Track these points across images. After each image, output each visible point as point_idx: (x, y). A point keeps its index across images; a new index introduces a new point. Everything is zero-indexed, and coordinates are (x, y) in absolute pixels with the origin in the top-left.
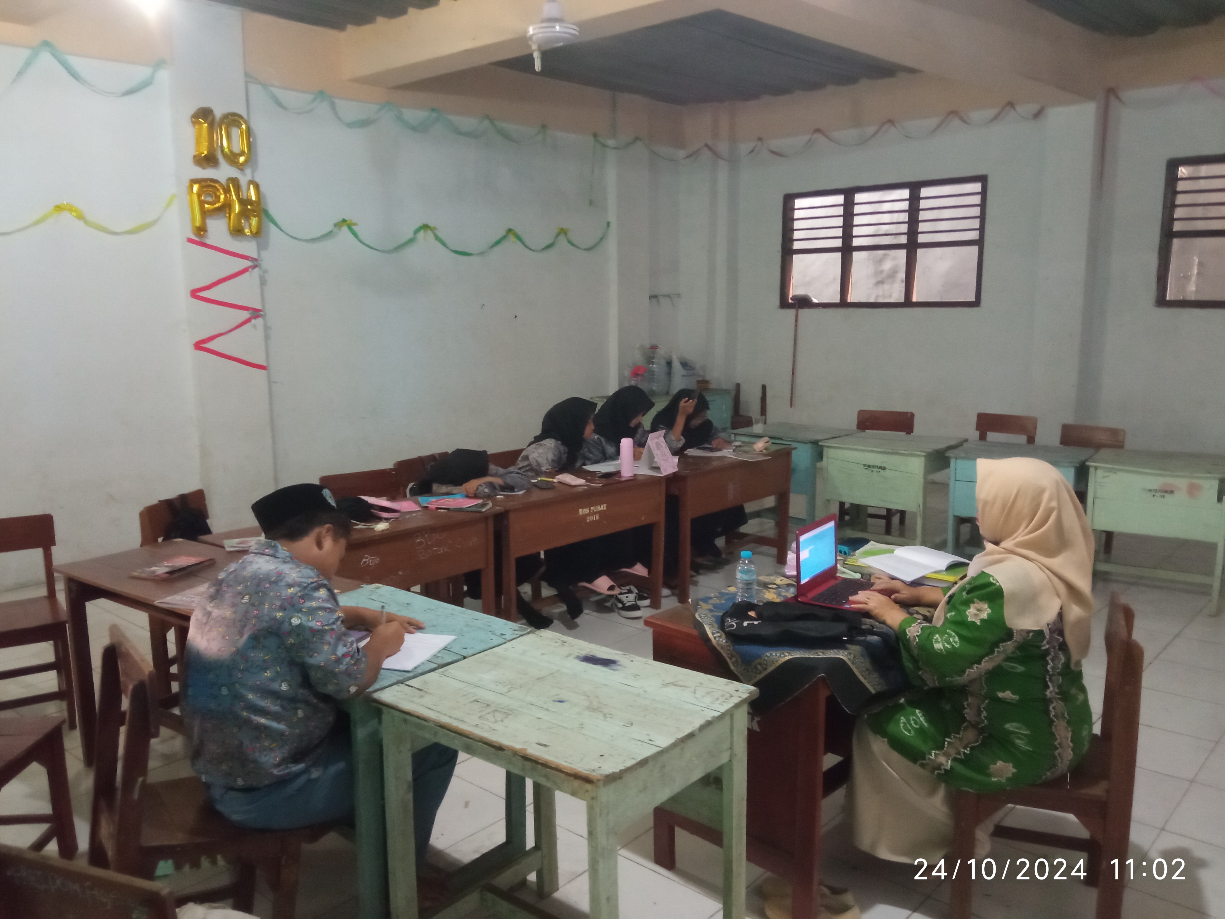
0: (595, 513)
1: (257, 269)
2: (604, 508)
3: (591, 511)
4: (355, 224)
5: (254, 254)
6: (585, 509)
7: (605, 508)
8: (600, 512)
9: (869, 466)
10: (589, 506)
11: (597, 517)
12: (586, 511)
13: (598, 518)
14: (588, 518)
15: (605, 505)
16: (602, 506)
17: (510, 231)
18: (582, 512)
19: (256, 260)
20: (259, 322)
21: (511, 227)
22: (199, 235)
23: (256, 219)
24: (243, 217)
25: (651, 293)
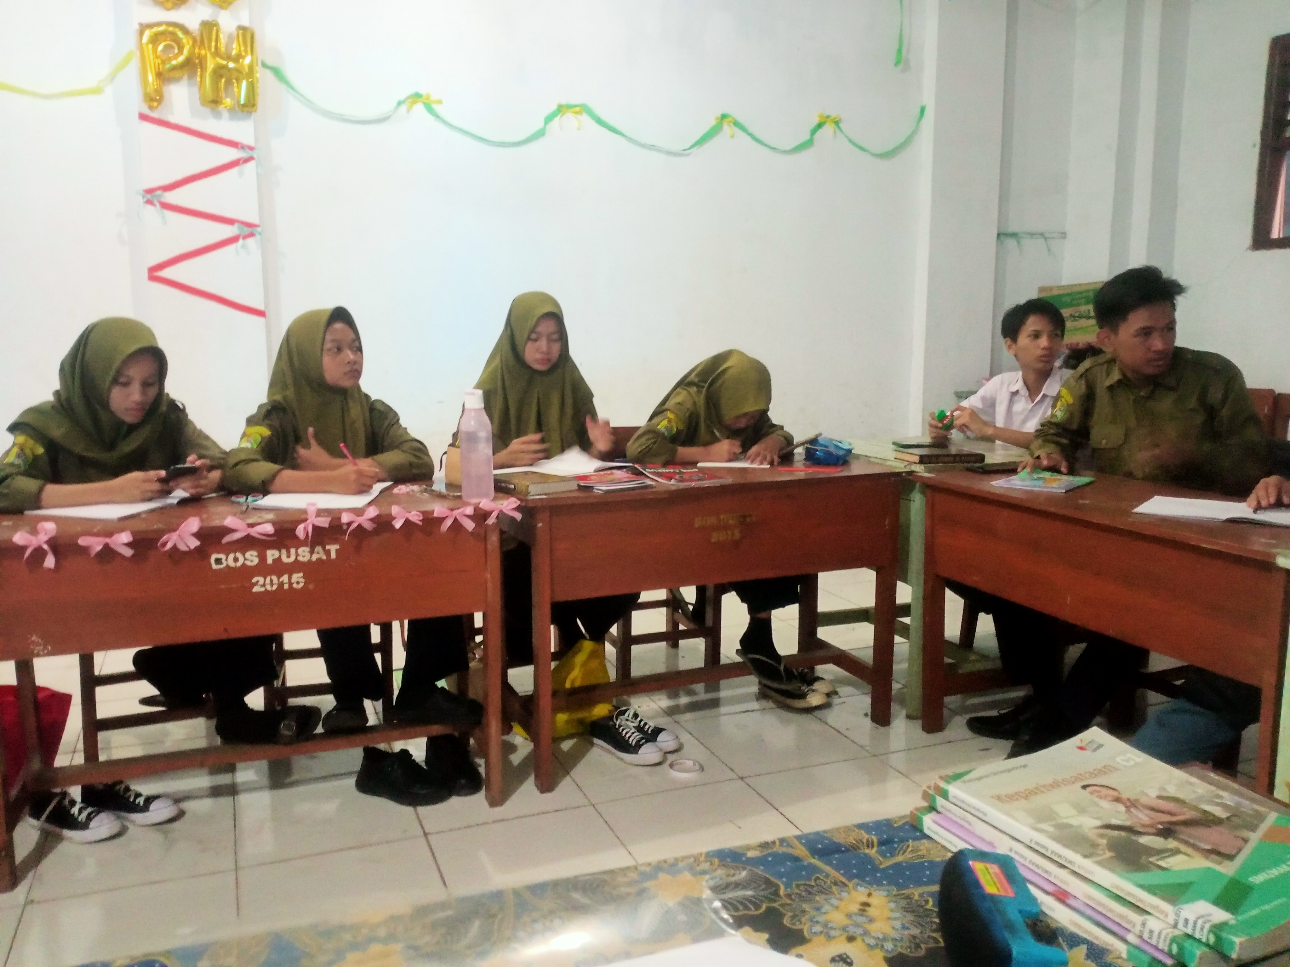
1: (252, 164)
4: (440, 102)
5: (248, 140)
17: (724, 117)
19: (251, 148)
20: (250, 241)
21: (726, 111)
22: (151, 108)
23: (244, 84)
24: (223, 80)
25: (999, 228)
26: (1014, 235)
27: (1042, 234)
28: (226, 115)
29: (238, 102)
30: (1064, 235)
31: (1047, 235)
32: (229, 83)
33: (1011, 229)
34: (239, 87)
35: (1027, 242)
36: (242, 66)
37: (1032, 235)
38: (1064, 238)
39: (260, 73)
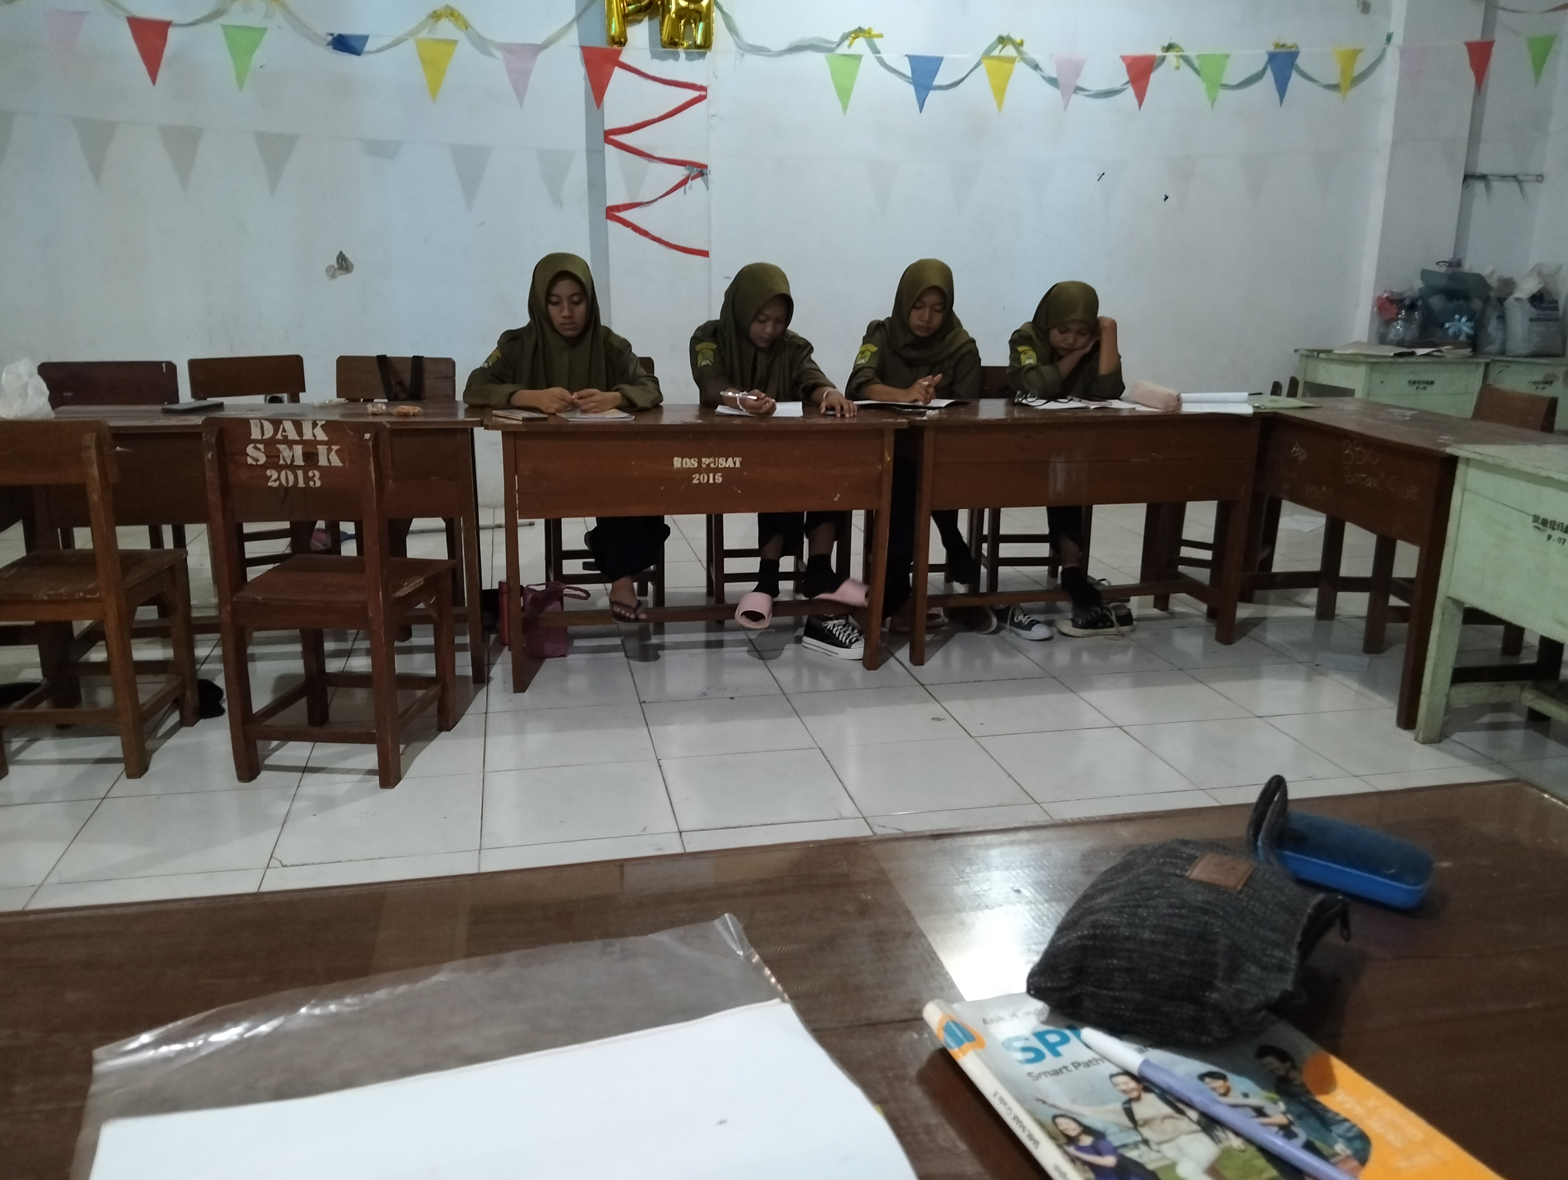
0: (709, 470)
1: (704, 104)
2: (735, 463)
3: (704, 466)
5: (701, 81)
6: (686, 460)
7: (738, 465)
8: (725, 471)
9: (1545, 522)
10: (698, 455)
11: (716, 477)
12: (692, 463)
13: (719, 480)
14: (697, 476)
15: (738, 460)
16: (730, 459)
17: (1170, 47)
18: (677, 462)
19: (704, 89)
21: (1172, 41)
23: (701, 25)
24: (683, 22)
25: (1466, 170)
26: (1483, 177)
27: (1515, 177)
28: (683, 55)
29: (695, 42)
30: (1540, 178)
31: (1520, 178)
32: (688, 23)
33: (1482, 168)
34: (697, 27)
35: (1496, 185)
36: (701, 6)
37: (1504, 177)
38: (1541, 181)
39: (716, 15)
